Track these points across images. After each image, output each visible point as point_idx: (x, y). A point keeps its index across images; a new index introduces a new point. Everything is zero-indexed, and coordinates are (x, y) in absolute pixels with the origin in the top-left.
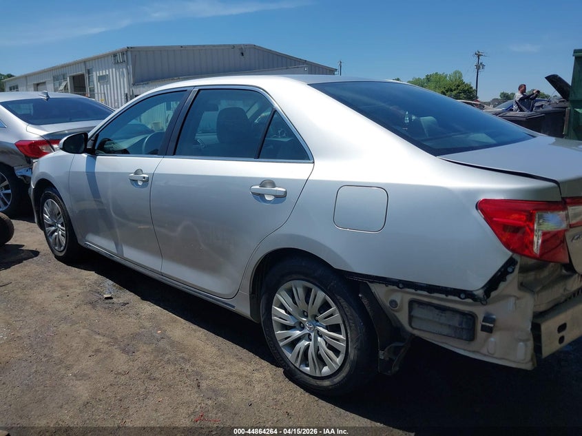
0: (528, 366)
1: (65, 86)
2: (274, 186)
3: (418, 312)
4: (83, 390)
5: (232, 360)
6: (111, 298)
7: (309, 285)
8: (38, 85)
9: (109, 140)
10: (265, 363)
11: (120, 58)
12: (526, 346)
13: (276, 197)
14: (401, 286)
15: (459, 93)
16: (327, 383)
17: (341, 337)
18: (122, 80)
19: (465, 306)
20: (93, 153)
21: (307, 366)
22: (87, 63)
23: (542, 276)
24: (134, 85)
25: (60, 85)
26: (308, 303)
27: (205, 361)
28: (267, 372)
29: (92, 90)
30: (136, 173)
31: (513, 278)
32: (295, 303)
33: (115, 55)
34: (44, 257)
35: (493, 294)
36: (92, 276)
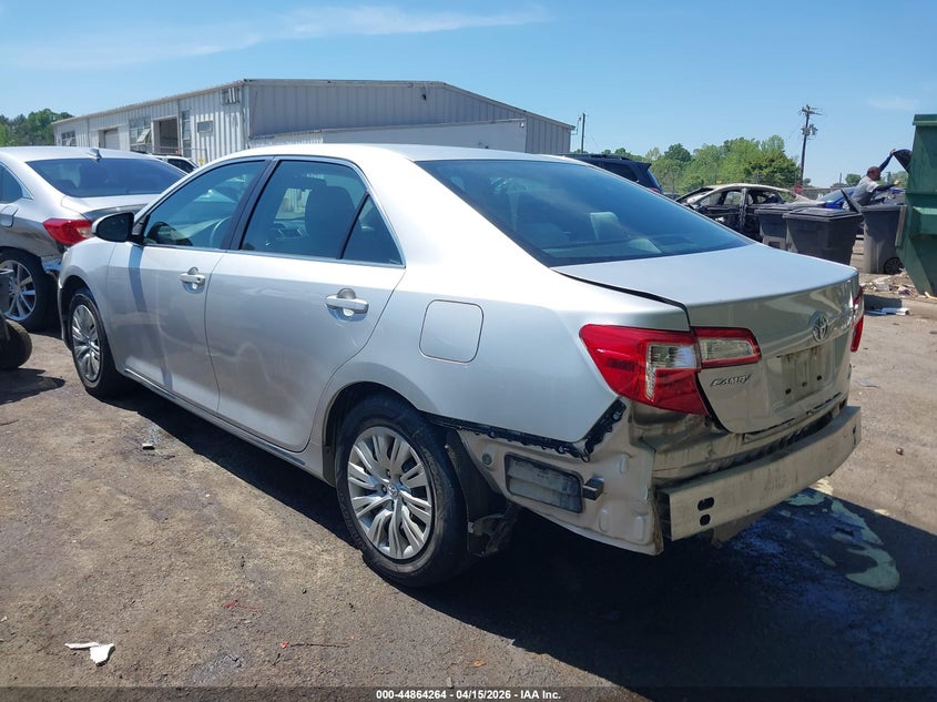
0: (650, 550)
1: (147, 136)
2: (355, 298)
3: (516, 471)
4: (86, 561)
5: (296, 537)
6: (151, 448)
7: (393, 433)
8: (105, 132)
9: (165, 224)
10: (341, 543)
11: (232, 96)
12: (645, 521)
13: (356, 312)
14: (492, 434)
15: (773, 172)
16: (408, 568)
17: (427, 503)
18: (233, 130)
19: (567, 464)
20: (140, 241)
21: (388, 545)
22: (182, 102)
23: (675, 431)
24: (251, 138)
25: (139, 134)
26: (389, 457)
27: (259, 536)
28: (340, 555)
29: (187, 144)
30: (190, 272)
31: (621, 428)
32: (375, 459)
33: (225, 91)
34: (70, 389)
35: (597, 448)
36: (132, 418)
